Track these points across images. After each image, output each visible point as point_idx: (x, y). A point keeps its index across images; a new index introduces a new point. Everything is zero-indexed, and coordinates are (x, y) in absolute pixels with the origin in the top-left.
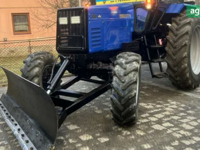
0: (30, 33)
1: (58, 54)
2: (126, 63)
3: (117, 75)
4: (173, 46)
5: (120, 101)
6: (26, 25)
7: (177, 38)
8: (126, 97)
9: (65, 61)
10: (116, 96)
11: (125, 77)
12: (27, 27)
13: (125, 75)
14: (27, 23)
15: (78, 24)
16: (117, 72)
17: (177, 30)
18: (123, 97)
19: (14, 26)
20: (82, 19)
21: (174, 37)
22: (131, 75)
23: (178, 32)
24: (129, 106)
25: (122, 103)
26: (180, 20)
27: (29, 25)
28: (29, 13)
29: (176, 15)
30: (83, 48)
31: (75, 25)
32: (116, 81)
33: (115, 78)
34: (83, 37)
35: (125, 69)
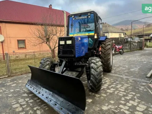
0: (26, 49)
1: (59, 58)
2: (97, 62)
3: (94, 68)
4: (104, 54)
5: (96, 81)
6: (24, 45)
7: (106, 50)
8: (99, 79)
9: (63, 62)
10: (94, 78)
11: (98, 69)
12: (24, 46)
13: (98, 68)
14: (24, 44)
15: (71, 44)
16: (93, 67)
17: (105, 47)
18: (97, 79)
19: (18, 45)
20: (72, 42)
21: (104, 50)
22: (100, 68)
23: (106, 48)
24: (100, 83)
25: (97, 82)
26: (105, 43)
27: (25, 45)
28: (25, 40)
29: (103, 41)
30: (73, 55)
31: (69, 44)
32: (93, 71)
33: (92, 70)
34: (73, 50)
35: (97, 65)
